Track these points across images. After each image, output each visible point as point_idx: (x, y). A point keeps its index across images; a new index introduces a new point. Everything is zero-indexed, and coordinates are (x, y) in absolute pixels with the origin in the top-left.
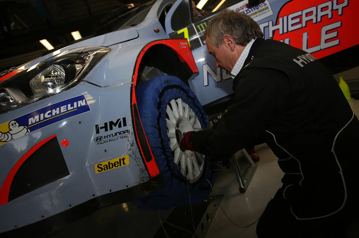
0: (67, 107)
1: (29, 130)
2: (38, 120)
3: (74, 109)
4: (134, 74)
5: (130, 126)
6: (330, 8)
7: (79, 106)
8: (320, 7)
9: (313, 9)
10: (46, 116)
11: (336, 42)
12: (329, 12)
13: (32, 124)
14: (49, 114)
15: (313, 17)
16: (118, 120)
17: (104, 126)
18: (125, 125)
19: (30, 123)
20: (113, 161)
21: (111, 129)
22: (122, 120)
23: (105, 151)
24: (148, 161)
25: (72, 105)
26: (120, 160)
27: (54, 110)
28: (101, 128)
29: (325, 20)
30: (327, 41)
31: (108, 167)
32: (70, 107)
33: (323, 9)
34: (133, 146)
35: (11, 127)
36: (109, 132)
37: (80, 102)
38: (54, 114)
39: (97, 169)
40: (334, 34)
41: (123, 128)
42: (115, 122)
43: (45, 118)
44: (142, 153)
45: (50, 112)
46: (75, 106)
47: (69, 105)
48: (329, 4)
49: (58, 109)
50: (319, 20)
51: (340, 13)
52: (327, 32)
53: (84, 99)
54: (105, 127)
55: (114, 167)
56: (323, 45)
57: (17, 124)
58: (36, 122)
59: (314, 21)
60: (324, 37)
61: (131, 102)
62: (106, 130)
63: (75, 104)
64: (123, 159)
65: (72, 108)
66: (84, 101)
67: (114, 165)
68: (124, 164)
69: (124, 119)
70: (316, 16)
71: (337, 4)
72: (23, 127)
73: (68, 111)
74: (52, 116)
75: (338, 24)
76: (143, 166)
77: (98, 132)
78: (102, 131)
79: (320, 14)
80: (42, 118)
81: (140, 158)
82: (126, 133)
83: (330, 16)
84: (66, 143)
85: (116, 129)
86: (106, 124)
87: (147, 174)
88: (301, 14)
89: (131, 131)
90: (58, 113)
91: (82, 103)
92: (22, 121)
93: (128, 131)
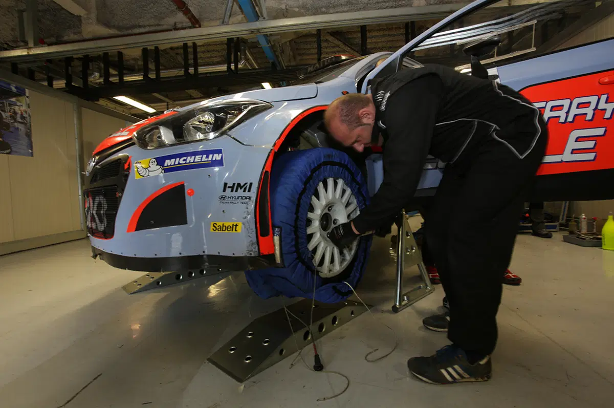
0: (202, 157)
1: (163, 171)
2: (173, 164)
3: (208, 161)
4: (279, 138)
5: (253, 194)
6: (593, 106)
7: (214, 159)
8: (577, 101)
9: (566, 103)
10: (181, 161)
11: (590, 156)
13: (168, 166)
14: (184, 160)
15: (562, 114)
16: (246, 184)
18: (249, 191)
19: (166, 165)
20: (227, 224)
21: (236, 191)
22: (248, 185)
23: (223, 211)
24: (262, 235)
25: (207, 157)
26: (233, 225)
27: (189, 158)
28: (229, 187)
29: (579, 122)
30: (574, 151)
31: (221, 228)
32: (204, 159)
33: (579, 106)
34: (249, 215)
35: (151, 164)
36: (234, 194)
37: (216, 155)
38: (188, 161)
39: (212, 227)
40: (590, 144)
41: (247, 194)
42: (242, 185)
43: (179, 163)
44: (258, 225)
45: (185, 158)
46: (210, 159)
47: (205, 156)
48: (593, 100)
49: (193, 157)
50: (570, 119)
51: (608, 115)
52: (578, 139)
53: (221, 153)
54: (232, 188)
55: (226, 231)
56: (567, 156)
57: (156, 163)
58: (171, 165)
59: (562, 120)
60: (571, 144)
61: (263, 168)
62: (232, 191)
63: (211, 156)
64: (236, 225)
65: (207, 159)
66: (221, 155)
67: (227, 228)
68: (236, 231)
69: (251, 184)
70: (568, 113)
71: (606, 102)
72: (159, 167)
73: (201, 161)
74: (186, 163)
75: (600, 131)
76: (255, 240)
77: (224, 190)
78: (228, 190)
79: (574, 111)
80: (177, 163)
81: (254, 230)
82: (248, 200)
83: (589, 117)
84: (192, 193)
85: (240, 192)
86: (234, 184)
87: (257, 249)
88: (544, 106)
89: (254, 199)
90: (192, 161)
91: (217, 157)
92: (160, 161)
93: (250, 198)
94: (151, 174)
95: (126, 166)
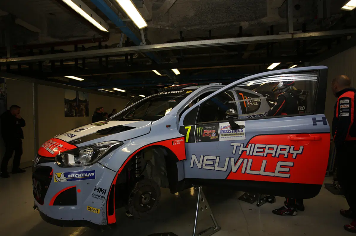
0: (85, 175)
1: (67, 180)
3: (88, 176)
4: (121, 167)
5: (106, 196)
6: (287, 151)
7: (91, 175)
8: (280, 147)
9: (275, 147)
11: (288, 176)
12: (286, 153)
13: (69, 178)
14: (76, 176)
15: (273, 152)
16: (104, 189)
17: (98, 188)
18: (105, 194)
19: (68, 177)
20: (94, 209)
21: (100, 192)
22: (105, 190)
23: (93, 202)
24: (109, 215)
25: (87, 174)
26: (96, 210)
27: (79, 174)
28: (97, 189)
29: (281, 157)
30: (279, 172)
31: (92, 210)
32: (86, 175)
33: (281, 149)
34: (104, 206)
35: (61, 176)
36: (98, 193)
37: (92, 173)
38: (78, 176)
39: (88, 208)
40: (287, 170)
41: (103, 195)
42: (102, 190)
43: (74, 177)
44: (108, 211)
45: (77, 174)
46: (89, 175)
47: (86, 174)
48: (287, 147)
49: (81, 174)
50: (277, 155)
51: (294, 157)
52: (281, 166)
53: (94, 172)
54: (98, 190)
55: (93, 212)
56: (276, 174)
57: (64, 175)
58: (70, 178)
59: (273, 155)
60: (278, 169)
61: (112, 183)
62: (98, 192)
63: (89, 174)
64: (98, 210)
65: (87, 176)
66: (94, 173)
67: (94, 210)
68: (97, 212)
69: (106, 190)
70: (276, 152)
71: (293, 150)
72: (65, 178)
73: (85, 176)
74: (77, 177)
75: (291, 164)
76: (105, 217)
77: (95, 191)
78: (97, 190)
79: (279, 152)
81: (106, 213)
83: (286, 156)
84: (79, 191)
85: (101, 194)
86: (99, 188)
87: (106, 222)
88: (265, 147)
89: (106, 198)
90: (80, 176)
91: (92, 174)
92: (66, 175)
93: (104, 198)
94: (62, 181)
95: (51, 174)
